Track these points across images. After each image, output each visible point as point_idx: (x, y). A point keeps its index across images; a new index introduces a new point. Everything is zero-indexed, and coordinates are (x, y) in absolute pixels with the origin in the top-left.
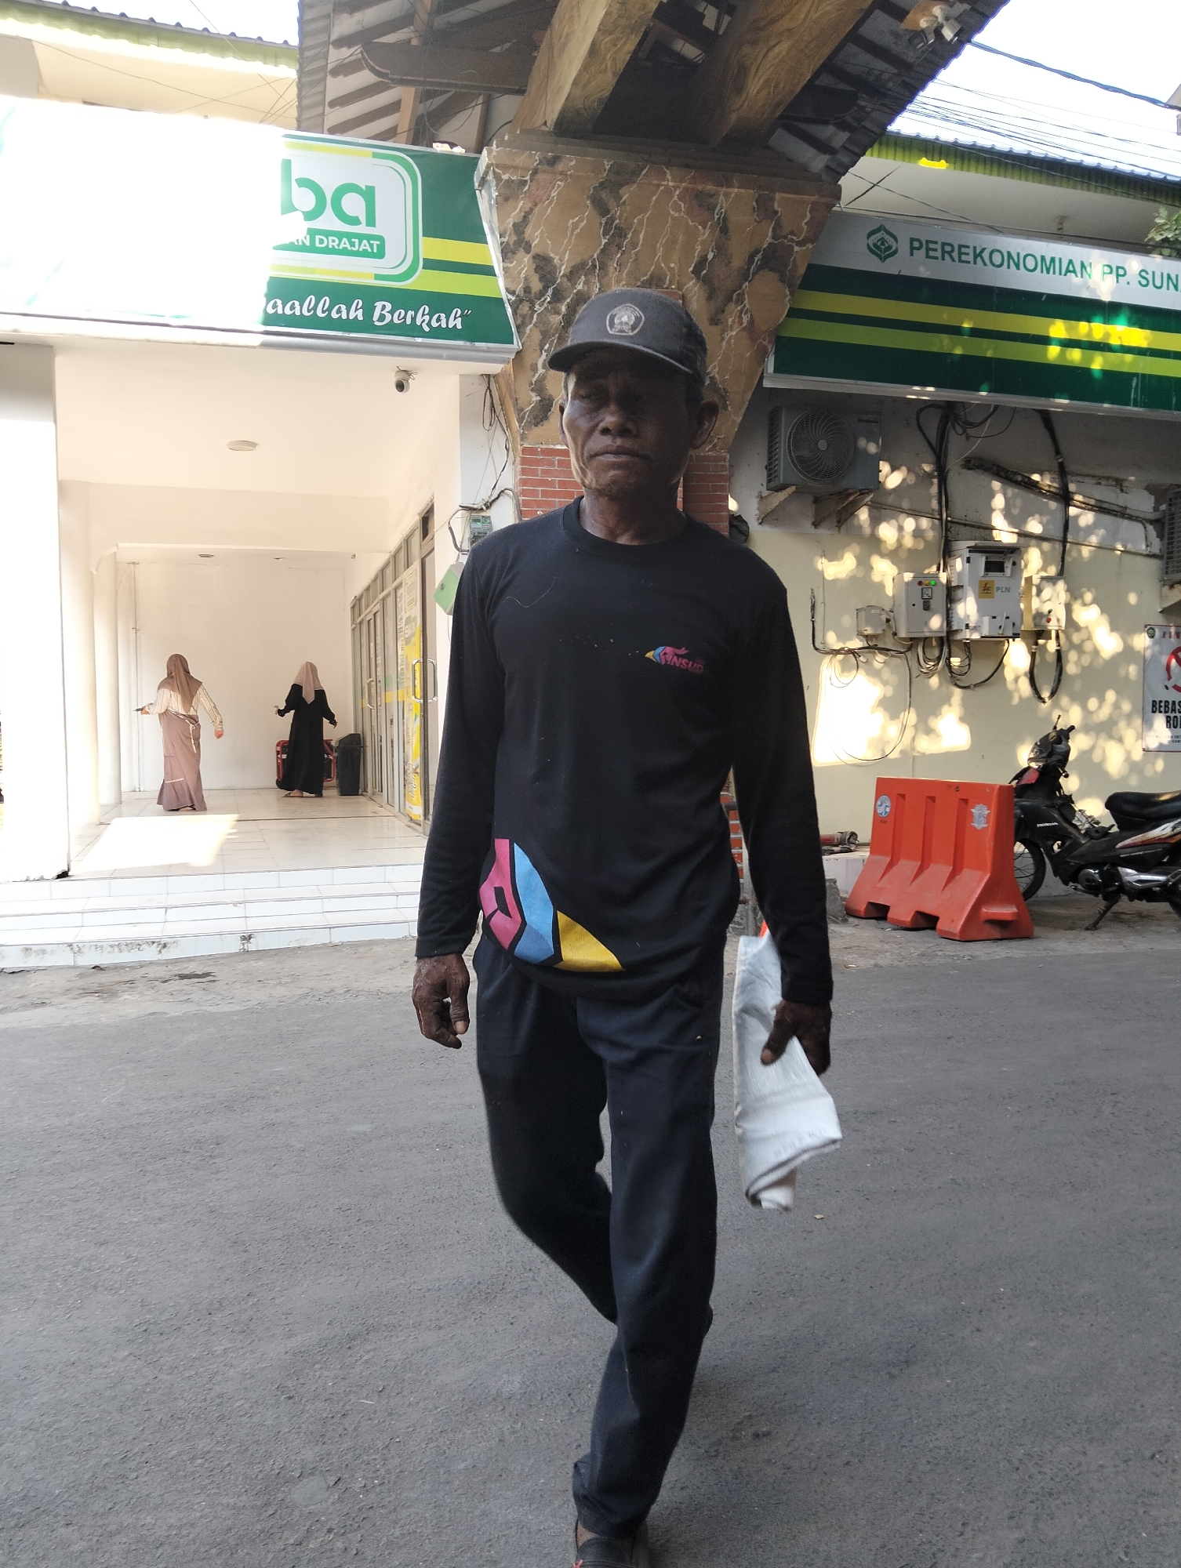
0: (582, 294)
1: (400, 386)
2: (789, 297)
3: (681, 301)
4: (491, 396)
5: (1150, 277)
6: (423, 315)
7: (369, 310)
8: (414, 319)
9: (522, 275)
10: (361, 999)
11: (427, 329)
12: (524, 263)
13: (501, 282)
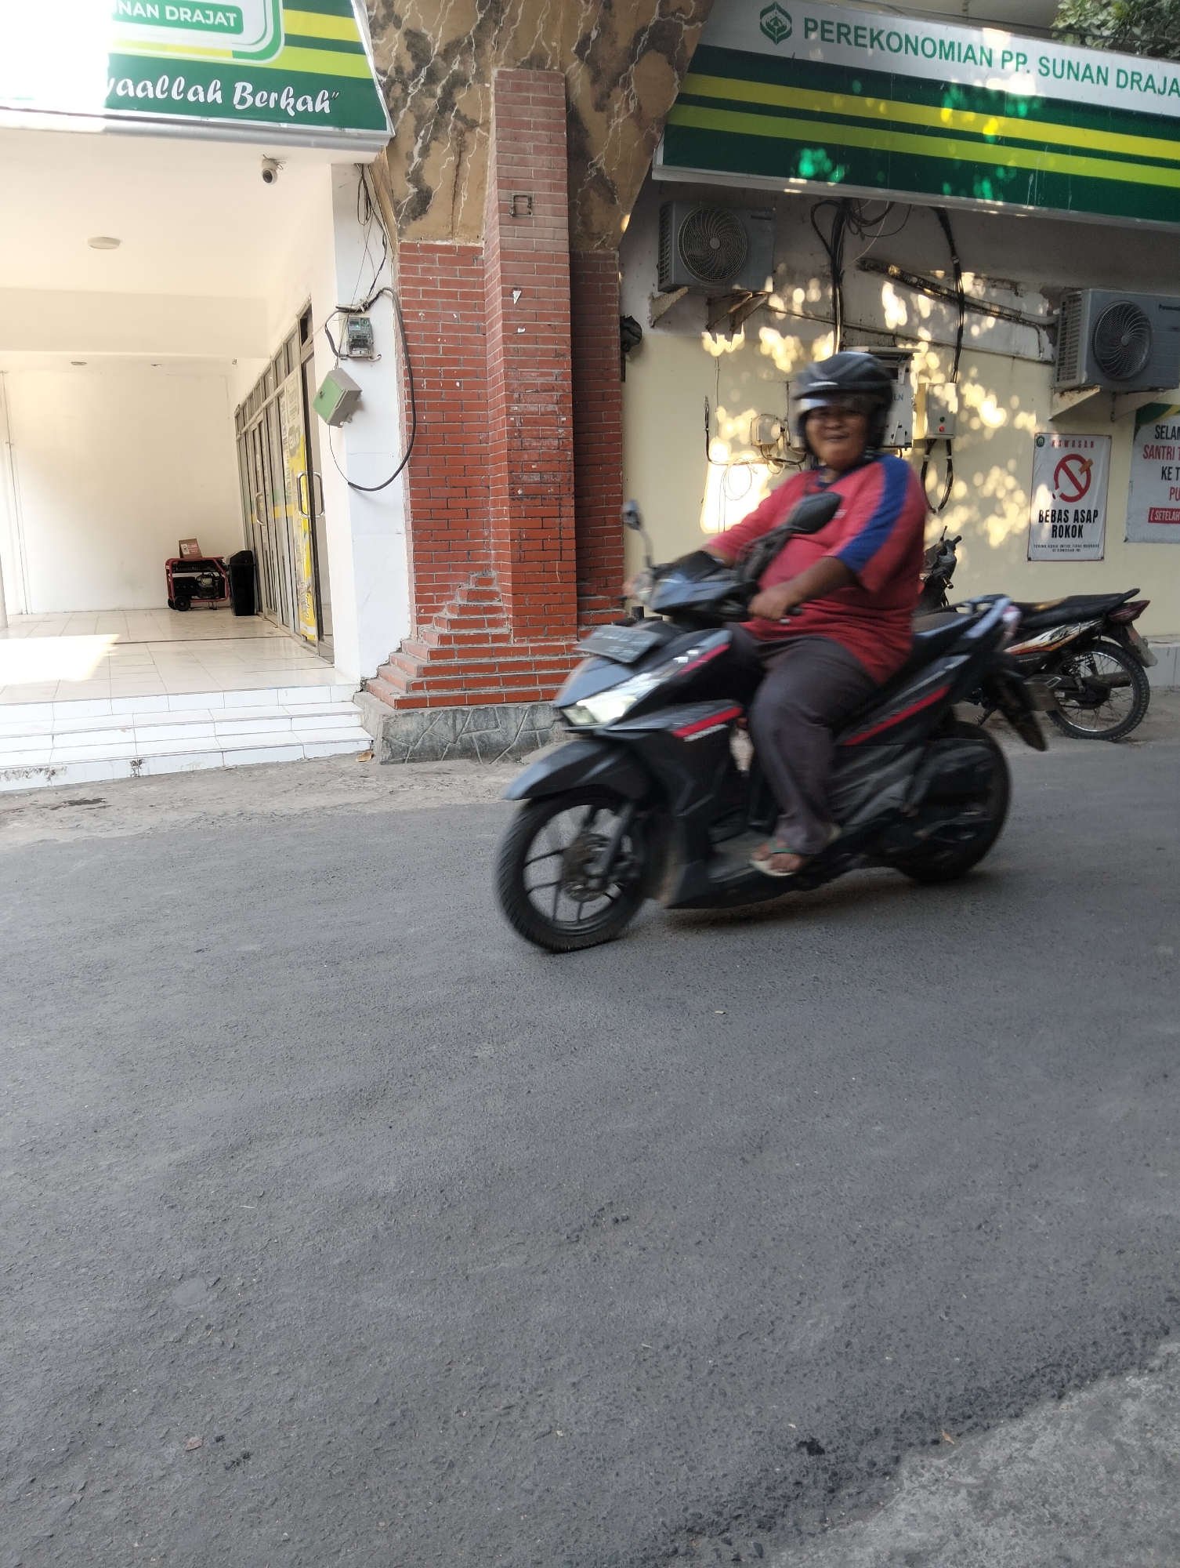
0: (458, 75)
1: (268, 177)
2: (678, 81)
3: (563, 84)
4: (366, 187)
5: (1050, 65)
6: (288, 98)
7: (228, 92)
8: (277, 102)
9: (394, 54)
10: (255, 822)
11: (292, 113)
12: (395, 39)
13: (371, 61)
